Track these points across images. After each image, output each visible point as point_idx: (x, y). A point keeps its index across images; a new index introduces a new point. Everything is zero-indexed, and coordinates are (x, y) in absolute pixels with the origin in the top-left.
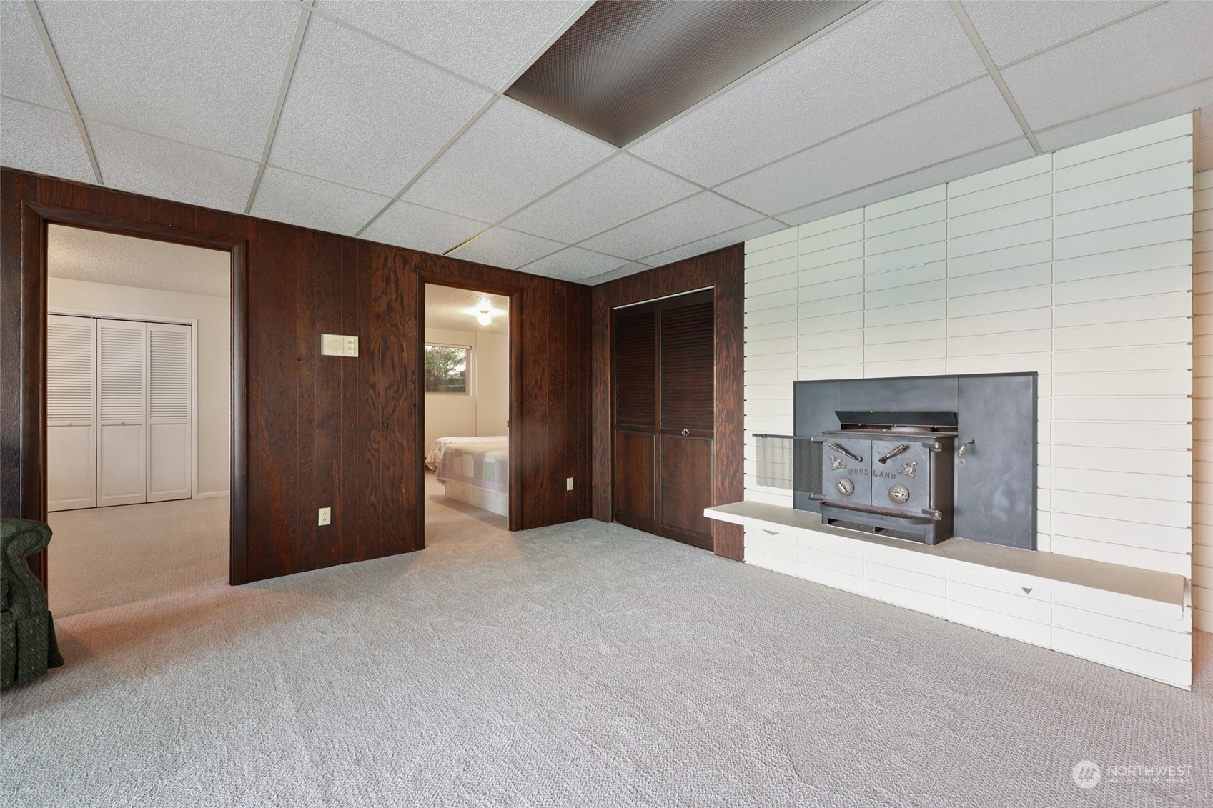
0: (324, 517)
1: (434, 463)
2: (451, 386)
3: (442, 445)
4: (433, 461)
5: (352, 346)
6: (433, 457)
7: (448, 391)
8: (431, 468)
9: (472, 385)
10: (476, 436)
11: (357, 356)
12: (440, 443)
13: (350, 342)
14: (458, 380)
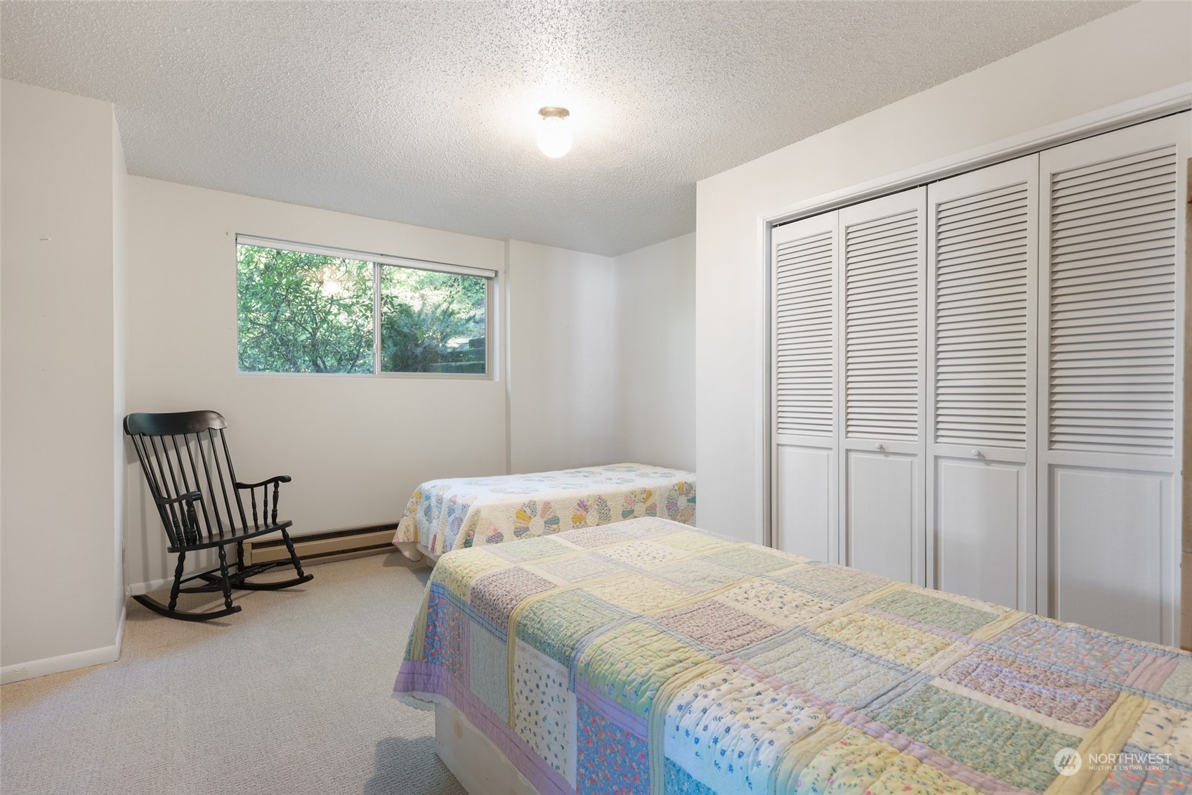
1: (415, 543)
2: (453, 364)
3: (433, 502)
4: (412, 539)
6: (412, 528)
7: (447, 370)
8: (407, 554)
9: (498, 358)
10: (509, 472)
12: (428, 498)
14: (466, 353)
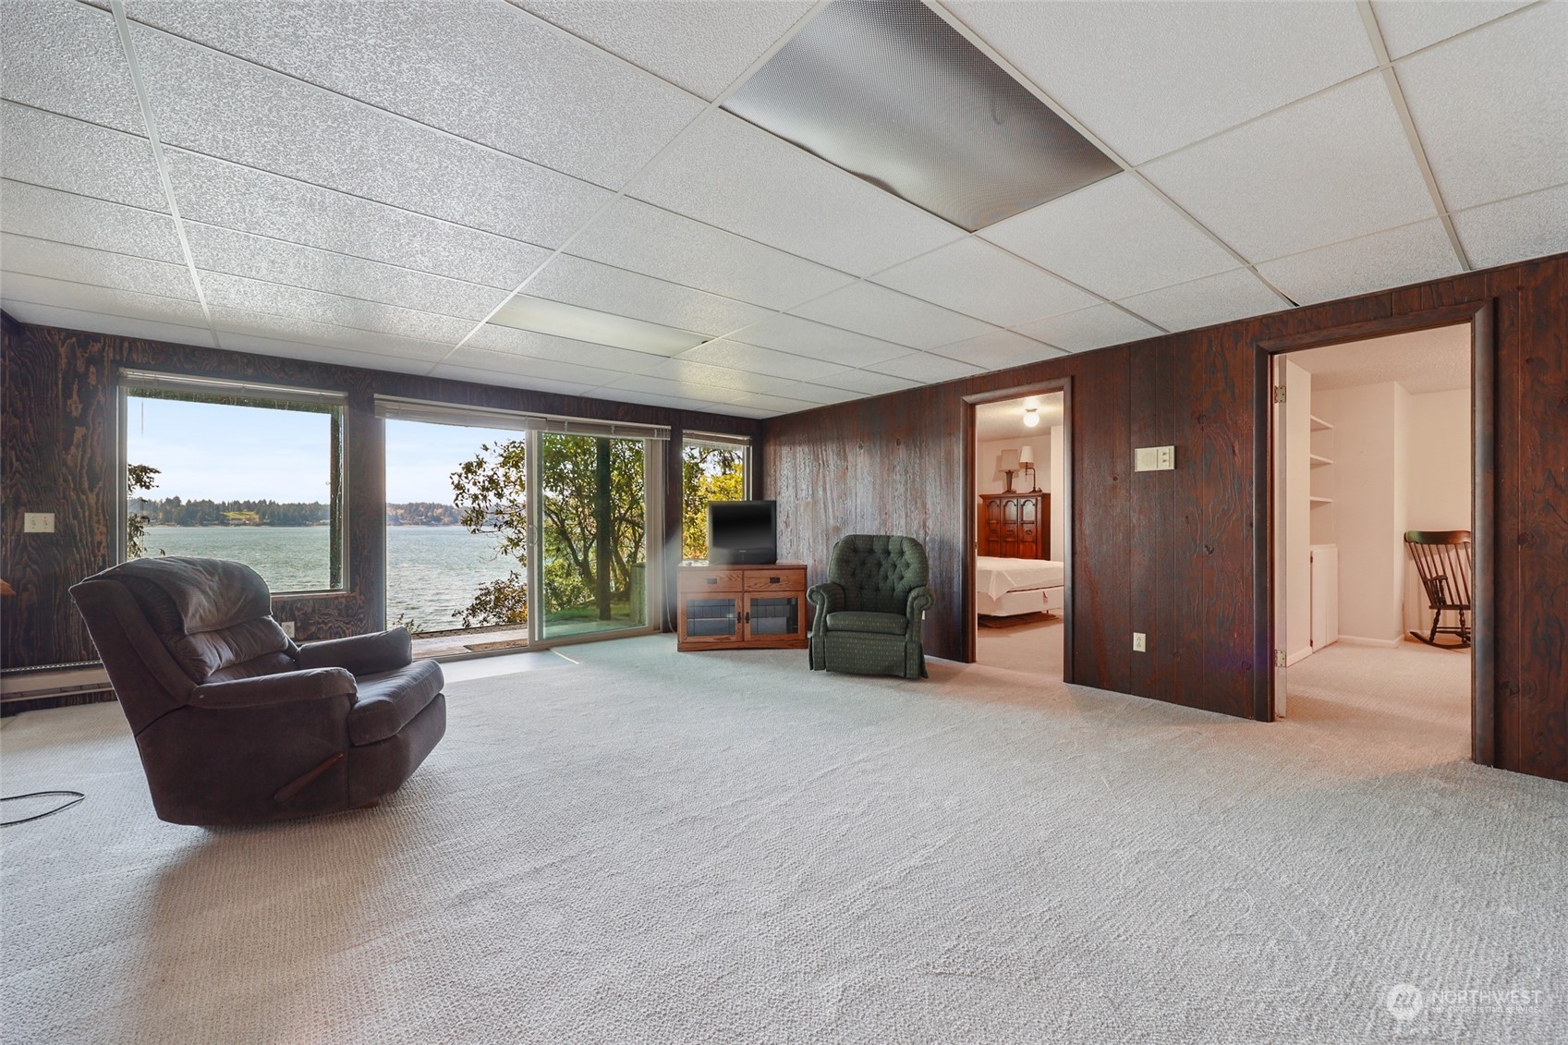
0: (1139, 642)
5: (1167, 457)
11: (1172, 468)
13: (1164, 454)
